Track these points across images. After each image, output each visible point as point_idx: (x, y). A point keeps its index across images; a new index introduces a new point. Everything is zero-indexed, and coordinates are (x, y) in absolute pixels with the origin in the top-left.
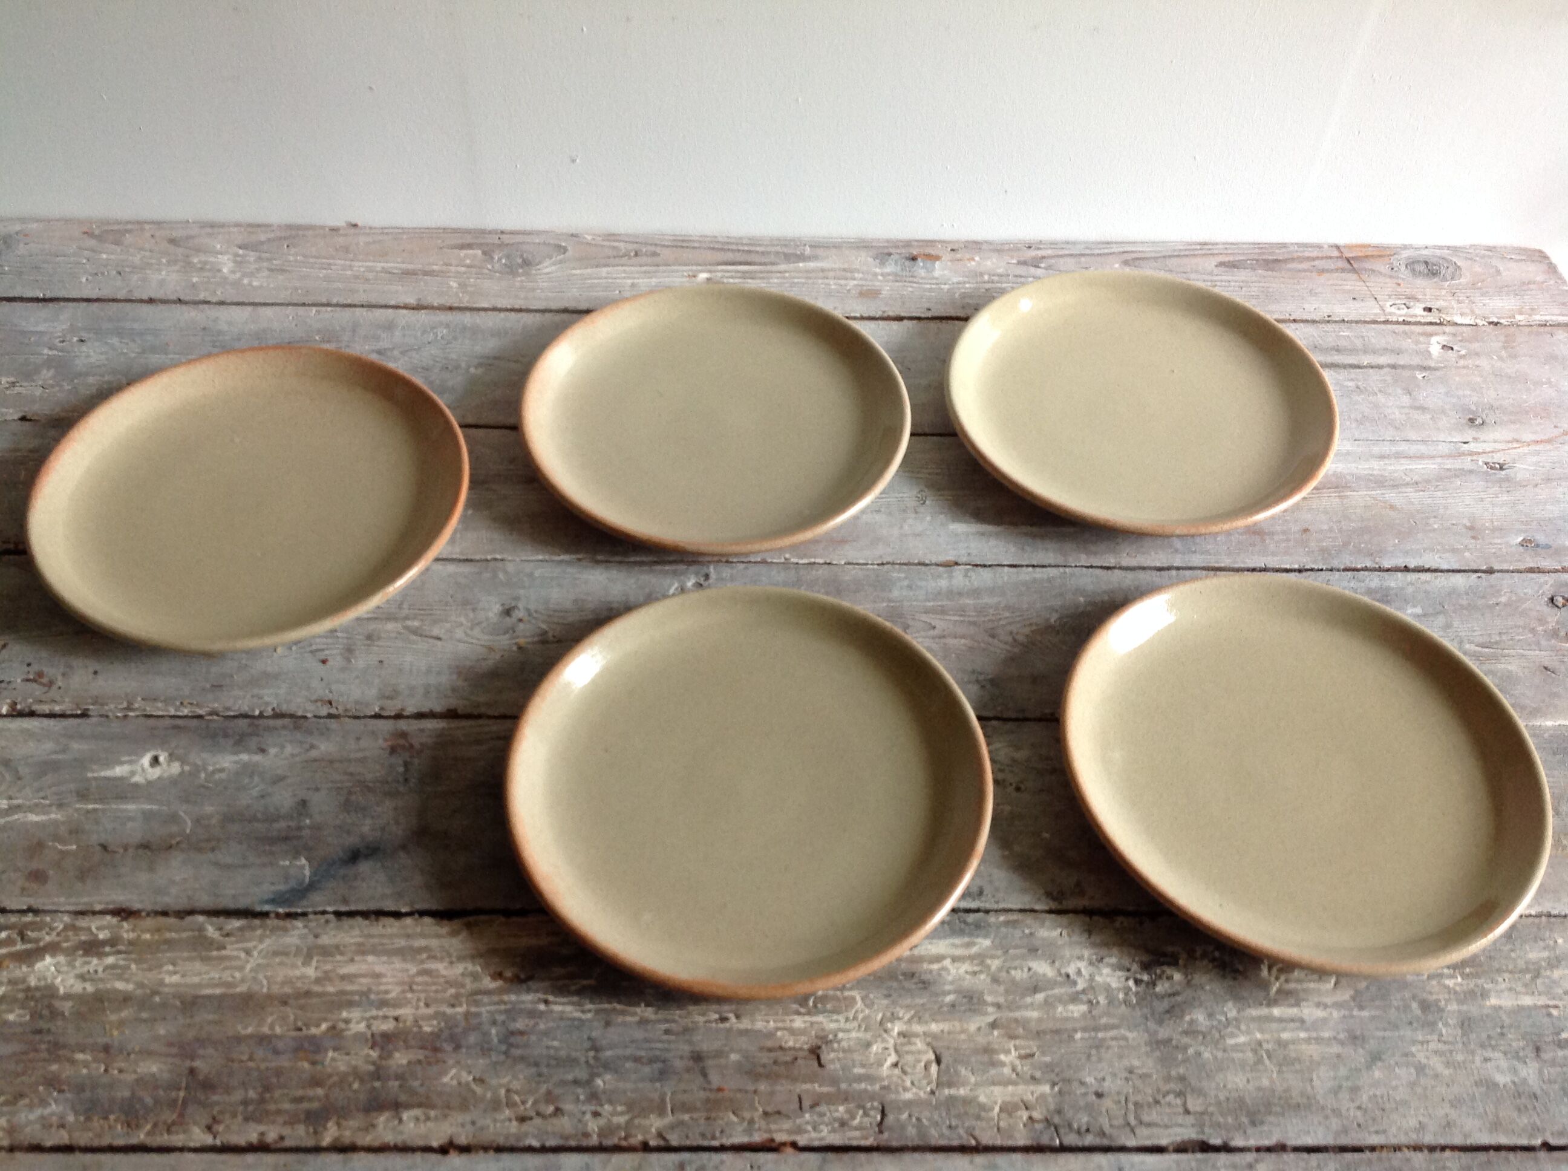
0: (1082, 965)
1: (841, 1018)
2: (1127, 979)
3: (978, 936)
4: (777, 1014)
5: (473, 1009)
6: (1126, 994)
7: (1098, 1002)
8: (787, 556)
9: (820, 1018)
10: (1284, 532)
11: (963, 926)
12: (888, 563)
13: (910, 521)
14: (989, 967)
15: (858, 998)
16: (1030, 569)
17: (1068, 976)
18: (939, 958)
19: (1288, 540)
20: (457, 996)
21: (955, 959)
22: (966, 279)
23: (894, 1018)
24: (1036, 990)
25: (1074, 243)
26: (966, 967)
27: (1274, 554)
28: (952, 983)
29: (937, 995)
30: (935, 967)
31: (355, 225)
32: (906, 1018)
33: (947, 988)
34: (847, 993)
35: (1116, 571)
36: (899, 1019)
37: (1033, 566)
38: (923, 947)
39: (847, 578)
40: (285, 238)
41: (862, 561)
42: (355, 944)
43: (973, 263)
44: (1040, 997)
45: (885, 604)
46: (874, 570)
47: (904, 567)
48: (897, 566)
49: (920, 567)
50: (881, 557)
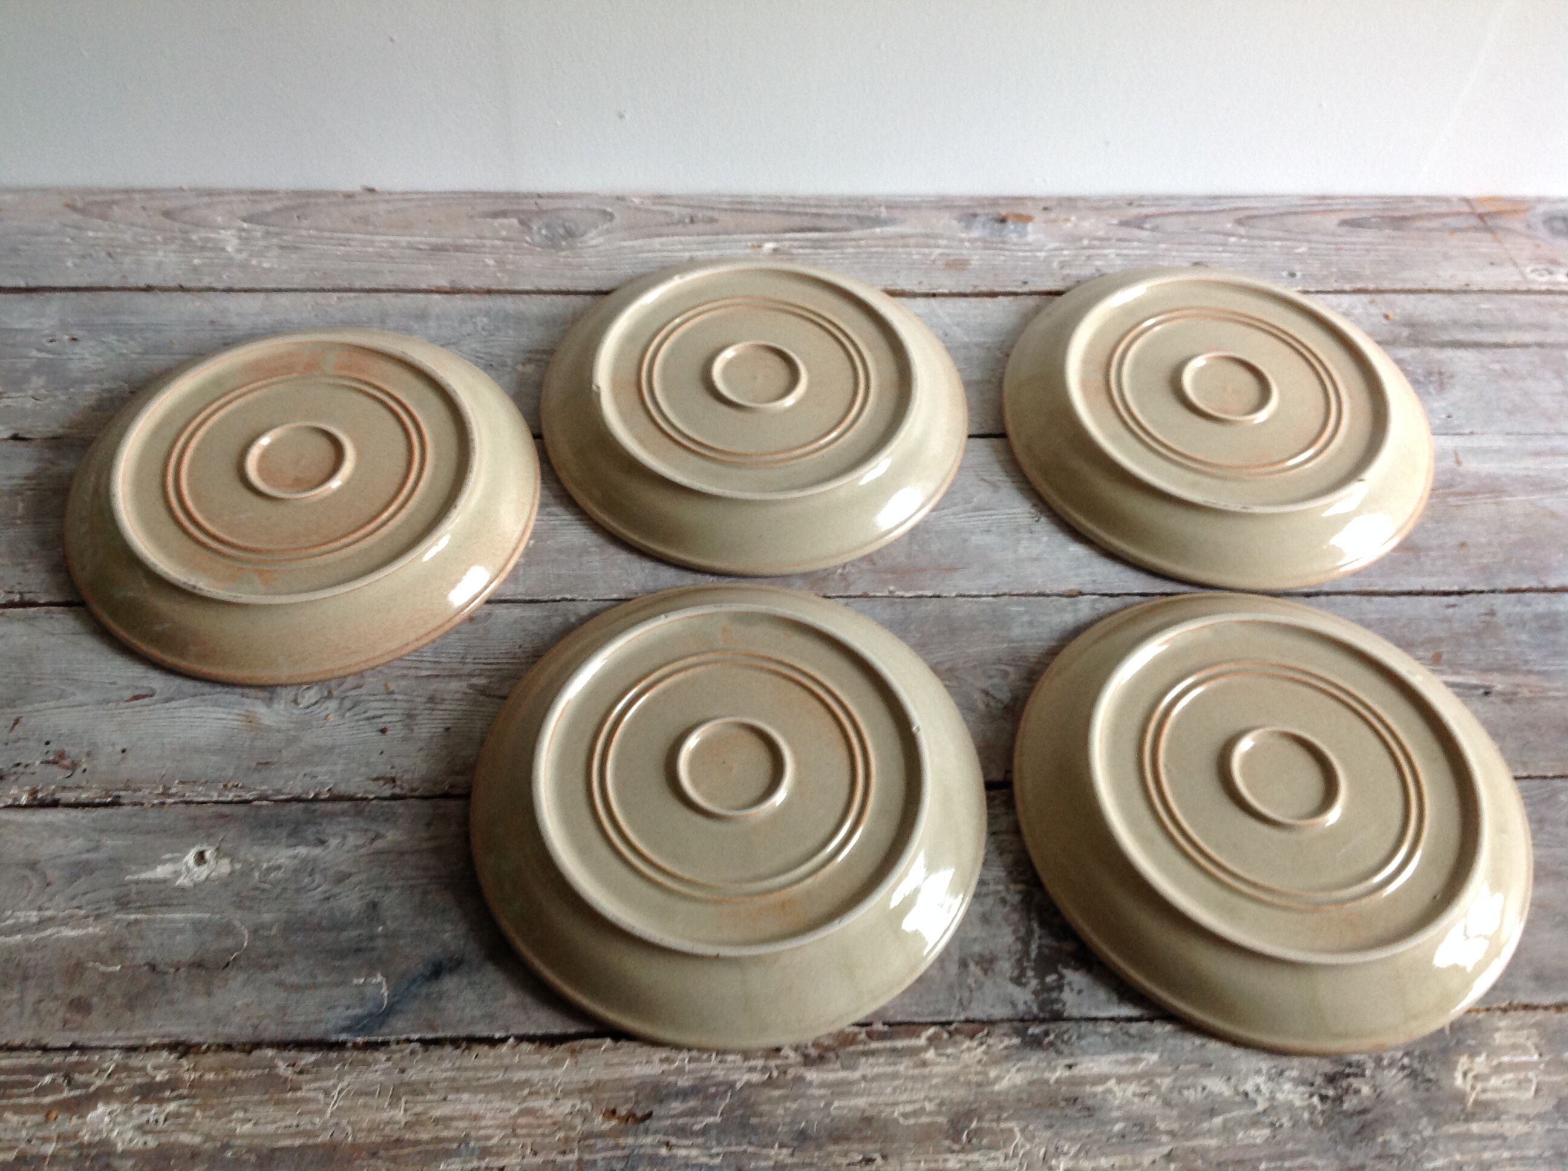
0: (1260, 1080)
1: (1000, 1154)
2: (1311, 1096)
3: (1143, 1051)
4: (928, 1153)
5: (587, 1157)
6: (1312, 1113)
7: (1281, 1126)
8: (892, 588)
9: (975, 1156)
10: (1441, 547)
11: (1126, 1038)
12: (1004, 594)
13: (1025, 543)
14: (1158, 1087)
15: (1017, 1130)
17: (1246, 1094)
18: (1103, 1079)
19: (1444, 557)
20: (567, 1140)
21: (1121, 1079)
22: (1063, 245)
23: (1058, 1153)
24: (1212, 1112)
25: (1179, 198)
26: (1133, 1088)
27: (1431, 574)
28: (1119, 1108)
29: (1104, 1123)
30: (1100, 1089)
31: (371, 191)
32: (1073, 1152)
33: (1115, 1114)
34: (1003, 1125)
36: (1066, 1154)
38: (1084, 1066)
39: (961, 614)
40: (294, 208)
41: (975, 593)
42: (445, 1079)
43: (1069, 225)
44: (1218, 1121)
45: (1005, 645)
46: (989, 603)
47: (1023, 598)
48: (1015, 598)
49: (1041, 598)
50: (995, 587)
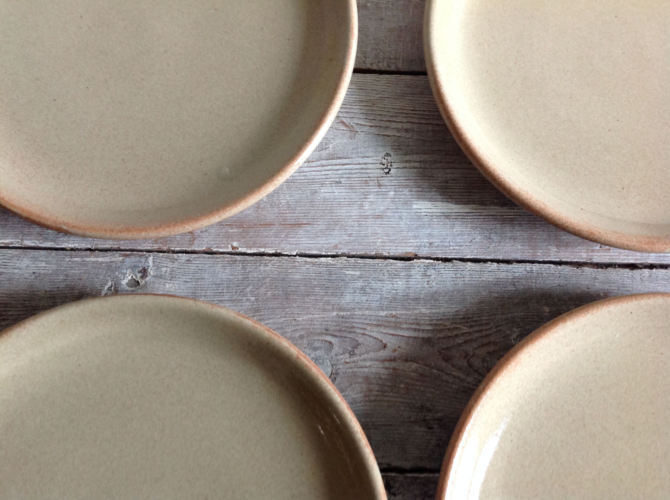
8: (235, 244)
12: (343, 255)
13: (372, 197)
16: (495, 264)
35: (586, 269)
37: (498, 261)
39: (298, 276)
41: (315, 252)
45: (335, 314)
46: (327, 265)
47: (360, 261)
48: (352, 260)
49: (377, 261)
50: (336, 247)
